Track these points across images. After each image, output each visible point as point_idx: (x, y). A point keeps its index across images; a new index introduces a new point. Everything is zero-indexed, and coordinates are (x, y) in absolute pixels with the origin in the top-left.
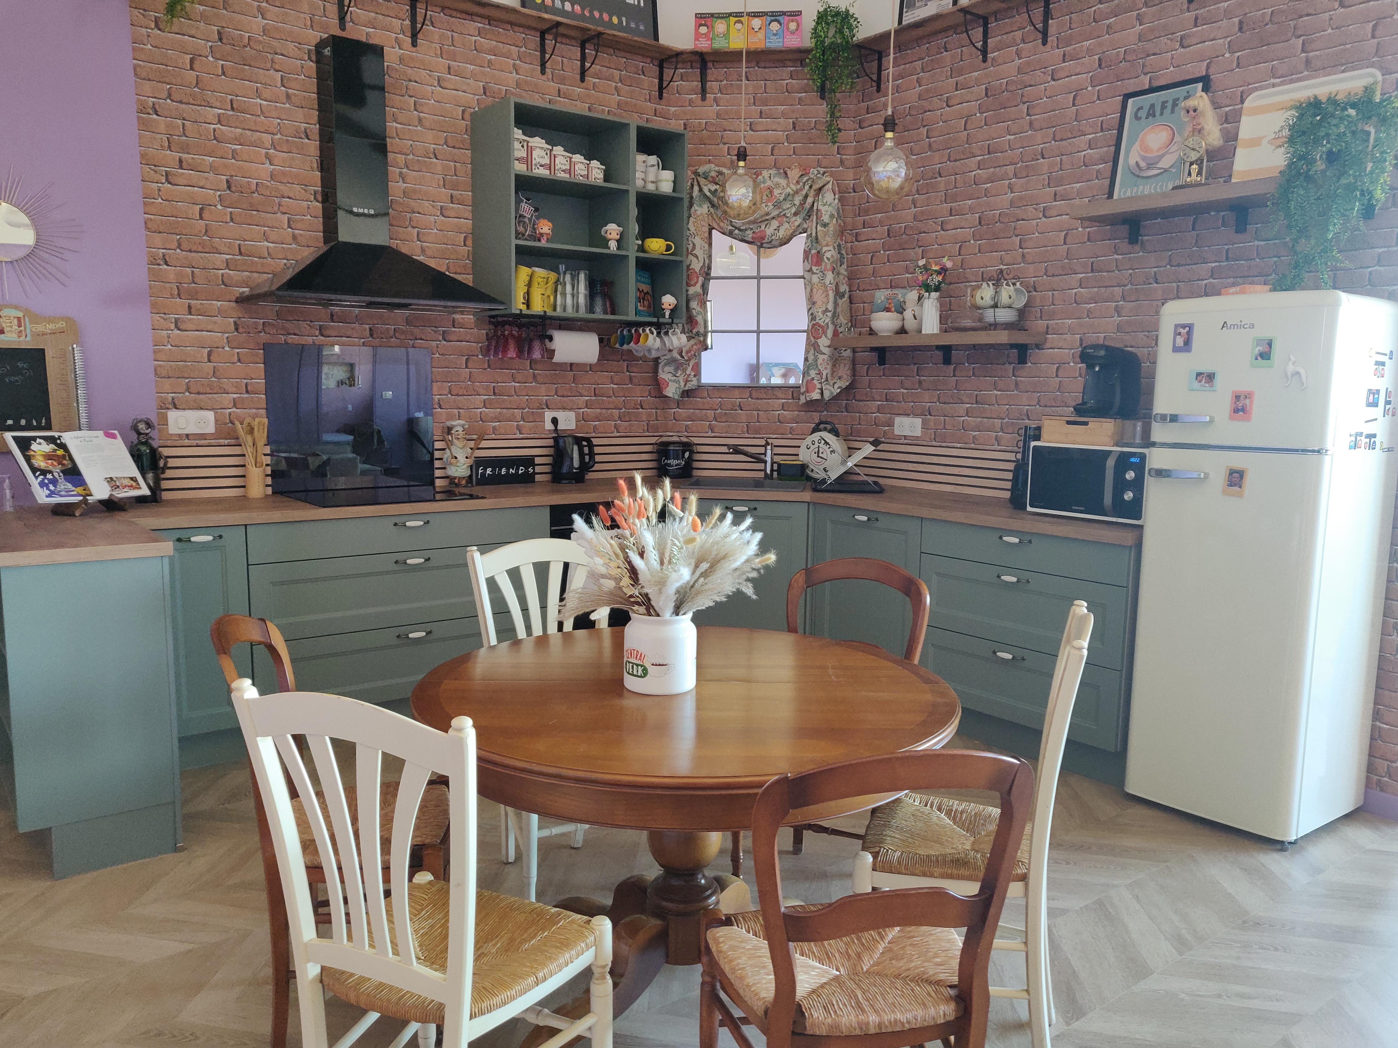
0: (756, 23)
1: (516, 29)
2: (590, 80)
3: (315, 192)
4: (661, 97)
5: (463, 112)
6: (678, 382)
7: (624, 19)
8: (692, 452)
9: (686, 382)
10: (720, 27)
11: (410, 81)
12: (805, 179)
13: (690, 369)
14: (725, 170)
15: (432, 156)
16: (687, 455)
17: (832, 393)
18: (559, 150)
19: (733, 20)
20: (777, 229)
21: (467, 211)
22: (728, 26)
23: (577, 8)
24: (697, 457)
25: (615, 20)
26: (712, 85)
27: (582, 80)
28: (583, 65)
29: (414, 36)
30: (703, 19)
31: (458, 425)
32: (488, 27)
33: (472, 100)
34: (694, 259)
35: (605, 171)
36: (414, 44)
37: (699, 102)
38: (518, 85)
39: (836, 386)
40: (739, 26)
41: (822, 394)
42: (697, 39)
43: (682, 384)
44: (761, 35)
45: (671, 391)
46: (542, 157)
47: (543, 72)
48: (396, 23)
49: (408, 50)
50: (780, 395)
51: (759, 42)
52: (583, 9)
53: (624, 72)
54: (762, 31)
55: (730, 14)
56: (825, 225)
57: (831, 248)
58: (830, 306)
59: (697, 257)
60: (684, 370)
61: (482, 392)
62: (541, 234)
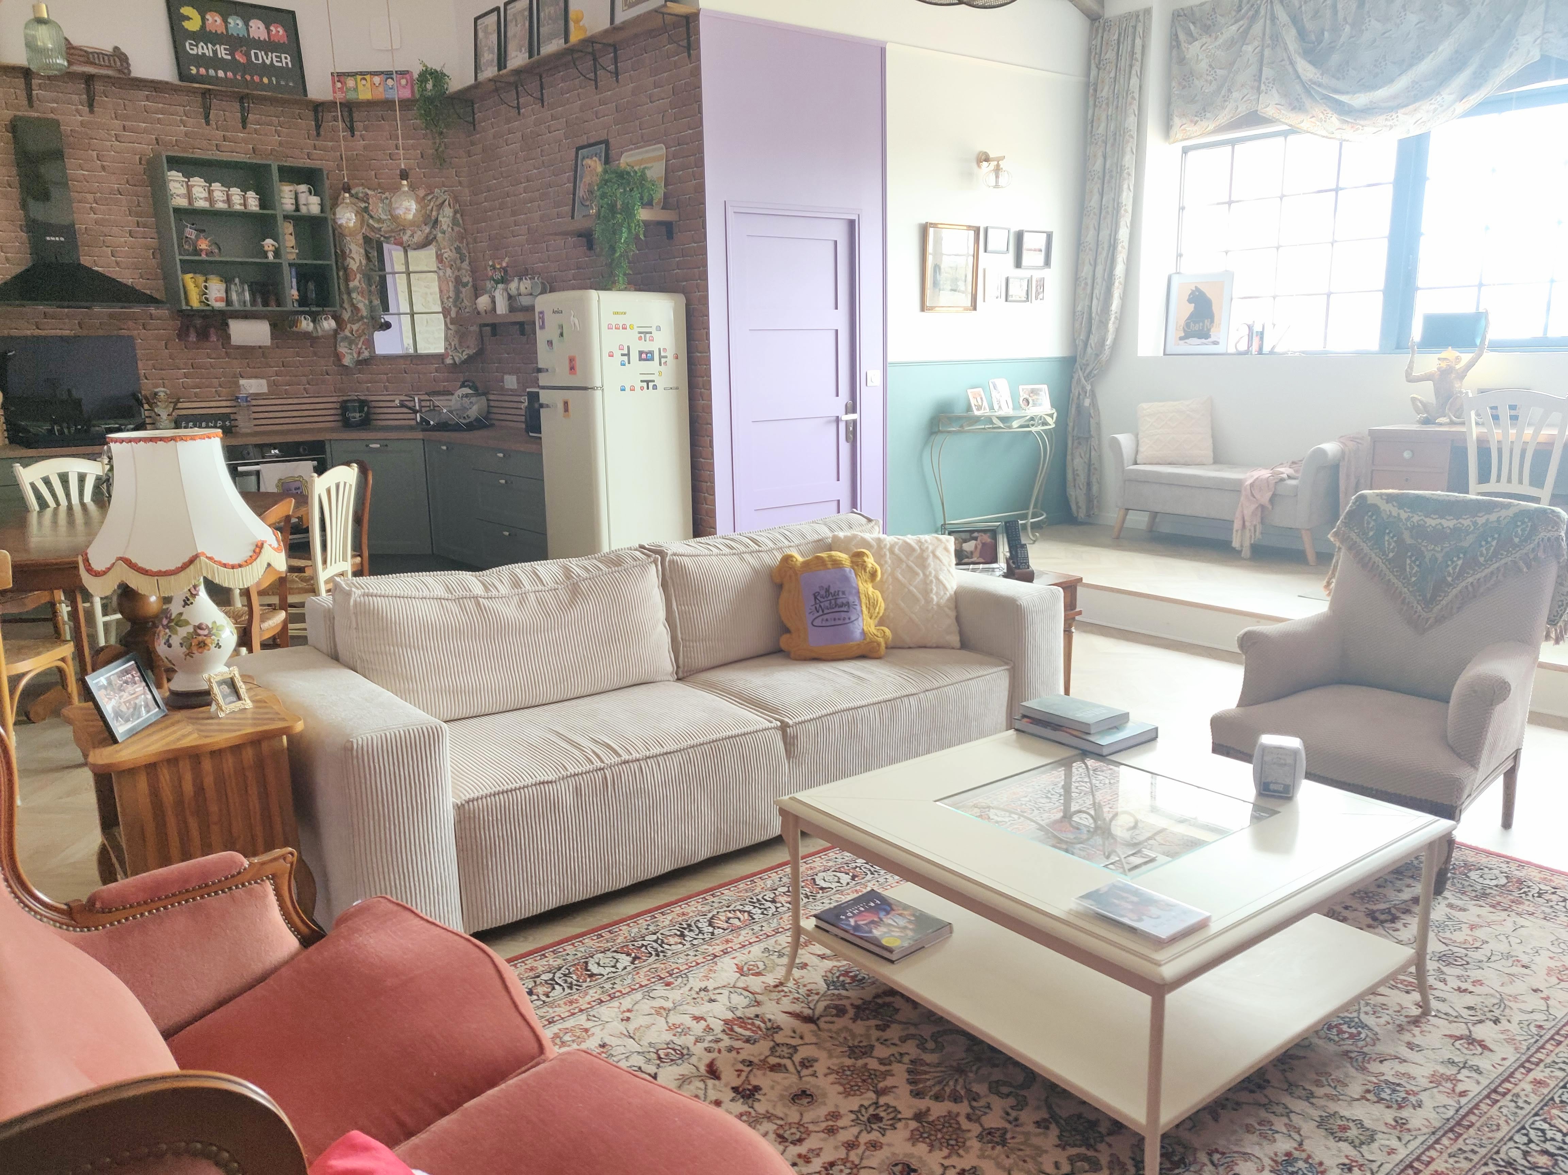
0: (377, 80)
1: (180, 93)
2: (251, 127)
3: (21, 225)
4: (318, 134)
5: (140, 159)
6: (351, 354)
7: (274, 79)
8: (369, 407)
9: (359, 353)
10: (350, 83)
11: (92, 138)
12: (429, 197)
13: (360, 344)
14: (370, 192)
15: (116, 193)
16: (366, 409)
17: (460, 358)
18: (216, 186)
19: (359, 77)
20: (412, 236)
21: (152, 232)
22: (356, 82)
23: (230, 74)
24: (373, 410)
25: (265, 80)
26: (358, 125)
27: (244, 127)
28: (243, 115)
29: (91, 106)
30: (340, 77)
31: (162, 392)
32: (154, 94)
33: (147, 149)
34: (351, 261)
35: (260, 199)
36: (92, 111)
37: (350, 138)
38: (186, 135)
39: (464, 353)
40: (364, 82)
41: (453, 359)
42: (334, 92)
43: (355, 356)
44: (381, 89)
45: (347, 361)
46: (201, 192)
47: (208, 123)
48: (75, 97)
49: (87, 118)
50: (434, 362)
51: (380, 94)
52: (235, 75)
53: (282, 119)
54: (381, 86)
55: (356, 74)
56: (444, 233)
57: (448, 250)
58: (452, 294)
59: (353, 259)
60: (357, 344)
61: (182, 366)
62: (201, 250)
